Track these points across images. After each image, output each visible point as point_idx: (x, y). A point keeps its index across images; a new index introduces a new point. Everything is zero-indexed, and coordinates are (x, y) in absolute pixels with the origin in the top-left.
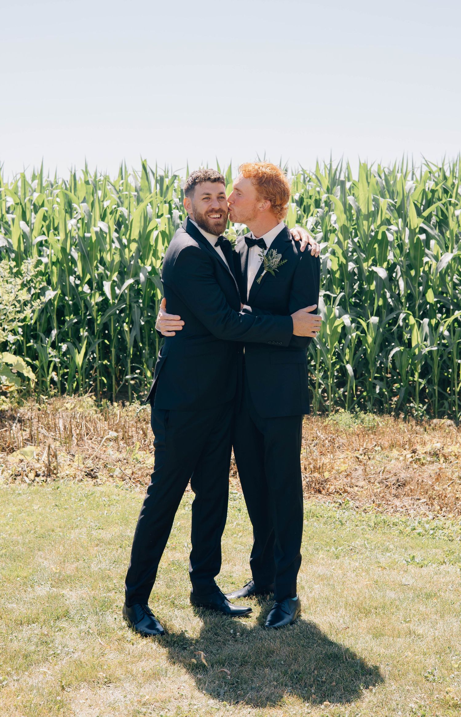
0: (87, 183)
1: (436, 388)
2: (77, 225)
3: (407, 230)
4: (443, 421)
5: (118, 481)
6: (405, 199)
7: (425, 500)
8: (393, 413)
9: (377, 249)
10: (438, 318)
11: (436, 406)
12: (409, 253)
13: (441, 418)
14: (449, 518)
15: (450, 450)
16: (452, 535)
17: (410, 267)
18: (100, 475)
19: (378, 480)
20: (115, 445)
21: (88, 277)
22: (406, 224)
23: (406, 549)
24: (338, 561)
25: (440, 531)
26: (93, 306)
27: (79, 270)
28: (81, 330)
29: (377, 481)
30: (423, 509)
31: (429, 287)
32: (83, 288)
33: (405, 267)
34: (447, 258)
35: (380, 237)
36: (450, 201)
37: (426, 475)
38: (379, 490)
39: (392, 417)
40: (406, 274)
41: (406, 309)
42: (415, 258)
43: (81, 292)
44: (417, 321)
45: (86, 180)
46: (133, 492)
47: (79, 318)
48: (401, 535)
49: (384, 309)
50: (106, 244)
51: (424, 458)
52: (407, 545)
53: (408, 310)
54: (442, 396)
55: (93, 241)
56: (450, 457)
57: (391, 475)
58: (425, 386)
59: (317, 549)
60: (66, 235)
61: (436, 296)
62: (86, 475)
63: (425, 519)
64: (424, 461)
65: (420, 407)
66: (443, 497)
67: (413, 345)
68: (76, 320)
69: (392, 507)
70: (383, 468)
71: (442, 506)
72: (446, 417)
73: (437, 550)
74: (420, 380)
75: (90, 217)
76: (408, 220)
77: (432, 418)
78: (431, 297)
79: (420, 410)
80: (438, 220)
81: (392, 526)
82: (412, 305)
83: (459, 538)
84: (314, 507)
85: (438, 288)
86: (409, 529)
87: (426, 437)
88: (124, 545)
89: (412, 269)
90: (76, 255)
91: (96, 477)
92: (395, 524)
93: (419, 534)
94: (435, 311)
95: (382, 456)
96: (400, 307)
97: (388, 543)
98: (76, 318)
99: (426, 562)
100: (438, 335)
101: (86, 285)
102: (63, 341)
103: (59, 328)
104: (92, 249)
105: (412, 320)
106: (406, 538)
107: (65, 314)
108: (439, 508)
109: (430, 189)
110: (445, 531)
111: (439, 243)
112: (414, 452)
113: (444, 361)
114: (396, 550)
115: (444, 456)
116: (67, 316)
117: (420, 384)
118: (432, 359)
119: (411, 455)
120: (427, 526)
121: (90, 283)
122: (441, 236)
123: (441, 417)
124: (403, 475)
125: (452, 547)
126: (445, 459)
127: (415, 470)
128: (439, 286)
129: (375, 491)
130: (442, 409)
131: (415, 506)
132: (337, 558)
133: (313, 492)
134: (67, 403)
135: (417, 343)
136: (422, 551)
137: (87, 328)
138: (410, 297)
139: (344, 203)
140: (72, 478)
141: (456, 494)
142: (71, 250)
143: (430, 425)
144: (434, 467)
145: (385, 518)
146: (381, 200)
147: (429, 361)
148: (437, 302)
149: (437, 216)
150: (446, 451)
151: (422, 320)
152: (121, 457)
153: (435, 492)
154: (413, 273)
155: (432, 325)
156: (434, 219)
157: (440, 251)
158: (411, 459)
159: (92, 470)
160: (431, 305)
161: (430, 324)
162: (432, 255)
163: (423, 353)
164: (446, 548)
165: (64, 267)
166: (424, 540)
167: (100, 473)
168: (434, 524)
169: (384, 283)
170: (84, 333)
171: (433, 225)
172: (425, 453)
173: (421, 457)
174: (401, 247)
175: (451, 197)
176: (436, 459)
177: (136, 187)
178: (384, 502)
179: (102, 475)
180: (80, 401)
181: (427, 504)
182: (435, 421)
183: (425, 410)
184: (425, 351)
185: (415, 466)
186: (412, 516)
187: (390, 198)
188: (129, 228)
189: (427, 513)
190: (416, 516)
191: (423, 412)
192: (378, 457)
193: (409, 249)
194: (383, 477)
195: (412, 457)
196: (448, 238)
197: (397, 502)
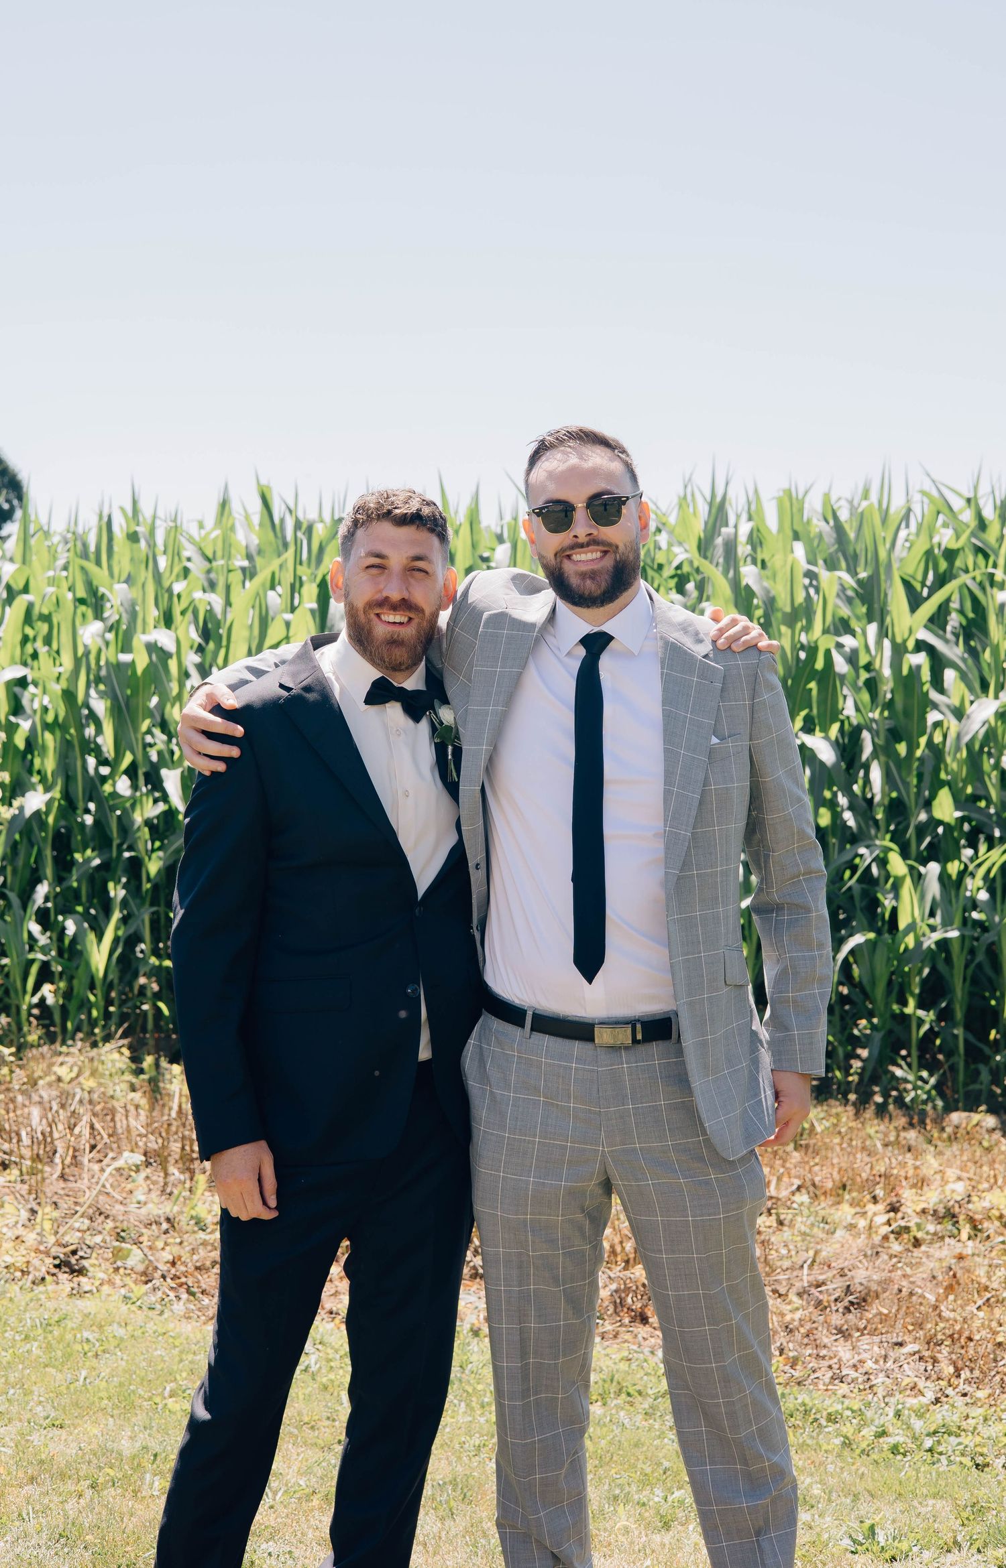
0: (133, 537)
1: (958, 1031)
2: (103, 636)
3: (887, 643)
4: (976, 1117)
5: (132, 1285)
6: (882, 570)
7: (916, 1347)
8: (852, 1097)
9: (814, 693)
10: (964, 859)
11: (961, 1077)
12: (892, 700)
13: (971, 1110)
14: (979, 1399)
15: (986, 1204)
16: (985, 1450)
17: (895, 735)
18: (93, 1265)
19: (798, 1285)
20: (159, 1177)
21: (128, 759)
22: (883, 632)
23: (856, 1497)
24: (667, 1538)
25: (952, 1438)
26: (139, 829)
27: (107, 740)
28: (111, 885)
29: (794, 1290)
30: (911, 1372)
31: (942, 784)
32: (114, 785)
33: (882, 734)
34: (984, 711)
35: (819, 664)
36: (992, 576)
37: (920, 1275)
38: (798, 1315)
39: (850, 1108)
40: (885, 751)
41: (888, 836)
42: (907, 713)
43: (110, 794)
44: (911, 868)
45: (131, 531)
46: (166, 1315)
47: (106, 856)
48: (846, 1452)
49: (834, 836)
50: (170, 680)
51: (919, 1227)
52: (860, 1487)
53: (892, 840)
54: (975, 1055)
55: (139, 671)
56: (986, 1224)
57: (830, 1274)
58: (931, 1029)
59: (616, 1498)
60: (77, 661)
61: (958, 805)
62: (56, 1266)
63: (913, 1402)
64: (919, 1235)
65: (921, 1078)
66: (963, 1341)
67: (902, 925)
68: (97, 862)
69: (830, 1367)
70: (811, 1253)
71: (960, 1364)
72: (983, 1108)
73: (940, 1504)
74: (921, 1013)
75: (133, 615)
76: (888, 620)
77: (949, 1108)
78: (945, 809)
79: (921, 1088)
80: (964, 623)
81: (823, 1422)
82: (901, 827)
83: (1002, 1460)
84: (623, 1366)
85: (964, 787)
86: (869, 1432)
87: (931, 1163)
88: (101, 1480)
89: (899, 741)
90: (100, 706)
91: (81, 1272)
92: (831, 1419)
93: (895, 1450)
94: (957, 842)
95: (812, 1219)
96: (873, 832)
97: (808, 1480)
98: (99, 856)
99: (904, 1546)
100: (961, 902)
101: (125, 777)
102: (67, 911)
103: (59, 879)
104: (135, 692)
105: (898, 865)
106: (859, 1462)
107: (73, 845)
108: (951, 1369)
109: (943, 547)
110: (967, 1440)
111: (963, 677)
112: (894, 1209)
113: (979, 966)
114: (829, 1500)
115: (971, 1220)
116: (78, 851)
117: (921, 1022)
118: (948, 960)
119: (885, 1218)
120: (918, 1425)
121: (131, 772)
122: (970, 661)
123: (971, 1107)
124: (862, 1275)
125: (982, 1493)
126: (975, 1228)
127: (894, 1260)
128: (965, 782)
129: (788, 1318)
130: (976, 1087)
131: (890, 1364)
132: (667, 1526)
133: (626, 1321)
134: (62, 1064)
135: (910, 920)
136: (899, 1506)
137: (124, 880)
138: (897, 809)
139: (736, 584)
140: (18, 1274)
141: (995, 1333)
142: (87, 695)
143: (943, 1129)
144: (945, 1252)
145: (807, 1400)
146: (824, 575)
147: (941, 966)
148: (961, 820)
149: (961, 612)
150: (978, 1206)
151: (925, 866)
152: (160, 1212)
153: (942, 1325)
154: (902, 748)
155: (950, 876)
156: (954, 620)
157: (969, 697)
158: (885, 1229)
159: (74, 1252)
160: (947, 826)
161: (943, 878)
162: (948, 706)
163: (925, 946)
164: (964, 1497)
165: (71, 735)
166: (906, 1468)
167: (93, 1261)
168: (940, 1415)
169: (830, 774)
170: (117, 892)
171: (953, 633)
172: (924, 1211)
173: (911, 1224)
174: (872, 686)
175: (995, 566)
176: (950, 1227)
177: (247, 547)
178: (809, 1351)
179: (97, 1268)
180: (92, 1060)
181: (921, 1358)
182: (956, 1117)
183: (935, 1087)
184: (931, 940)
185: (896, 1247)
186: (881, 1392)
187: (848, 570)
188: (224, 643)
189: (921, 1384)
190: (890, 1394)
191: (928, 1093)
192: (801, 1224)
193: (892, 692)
194: (811, 1278)
195: (889, 1223)
196: (989, 665)
197: (843, 1351)
